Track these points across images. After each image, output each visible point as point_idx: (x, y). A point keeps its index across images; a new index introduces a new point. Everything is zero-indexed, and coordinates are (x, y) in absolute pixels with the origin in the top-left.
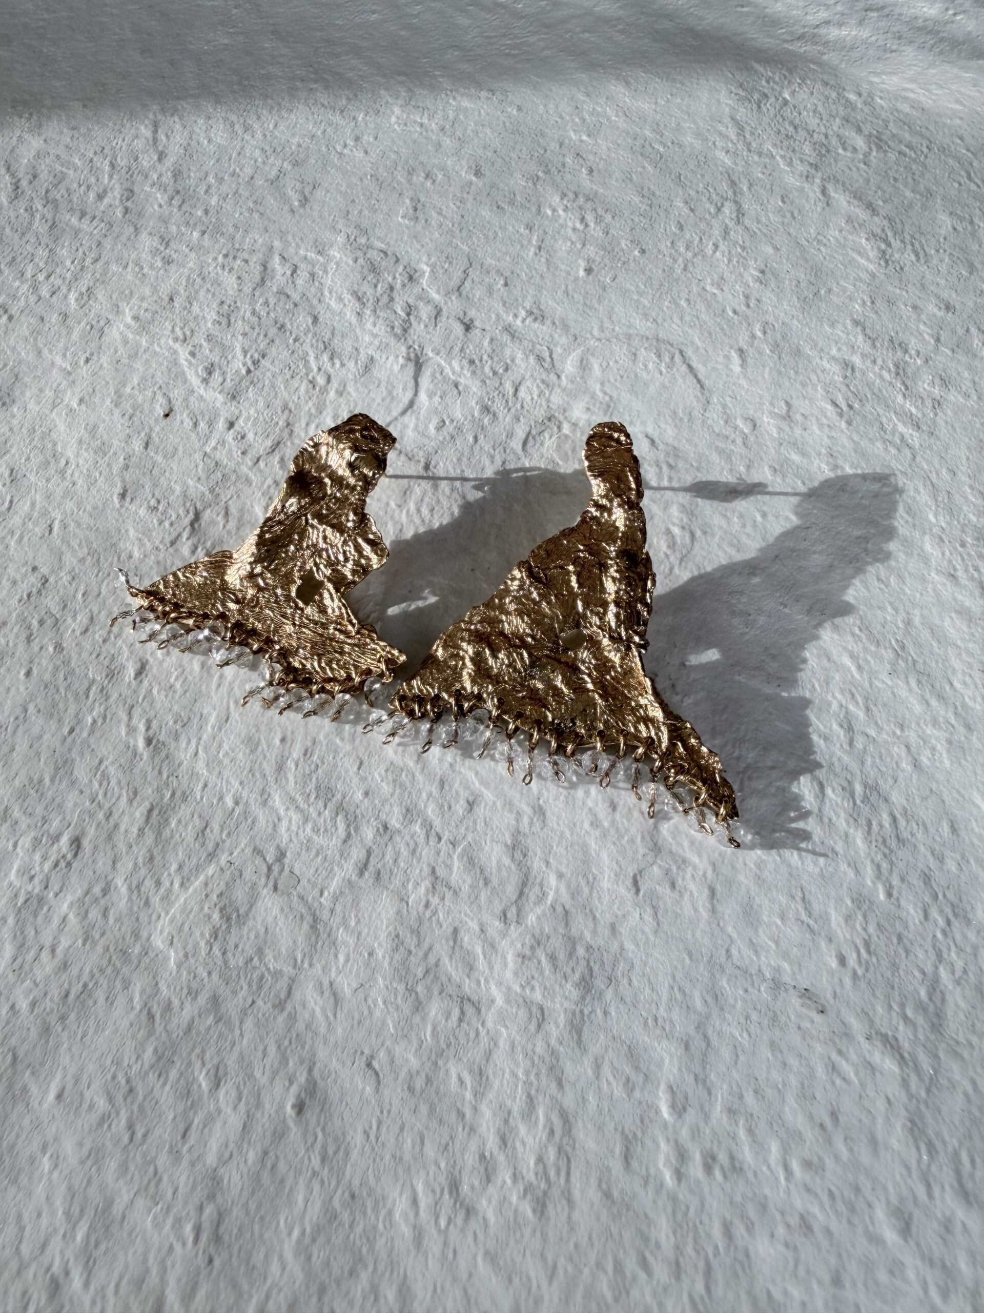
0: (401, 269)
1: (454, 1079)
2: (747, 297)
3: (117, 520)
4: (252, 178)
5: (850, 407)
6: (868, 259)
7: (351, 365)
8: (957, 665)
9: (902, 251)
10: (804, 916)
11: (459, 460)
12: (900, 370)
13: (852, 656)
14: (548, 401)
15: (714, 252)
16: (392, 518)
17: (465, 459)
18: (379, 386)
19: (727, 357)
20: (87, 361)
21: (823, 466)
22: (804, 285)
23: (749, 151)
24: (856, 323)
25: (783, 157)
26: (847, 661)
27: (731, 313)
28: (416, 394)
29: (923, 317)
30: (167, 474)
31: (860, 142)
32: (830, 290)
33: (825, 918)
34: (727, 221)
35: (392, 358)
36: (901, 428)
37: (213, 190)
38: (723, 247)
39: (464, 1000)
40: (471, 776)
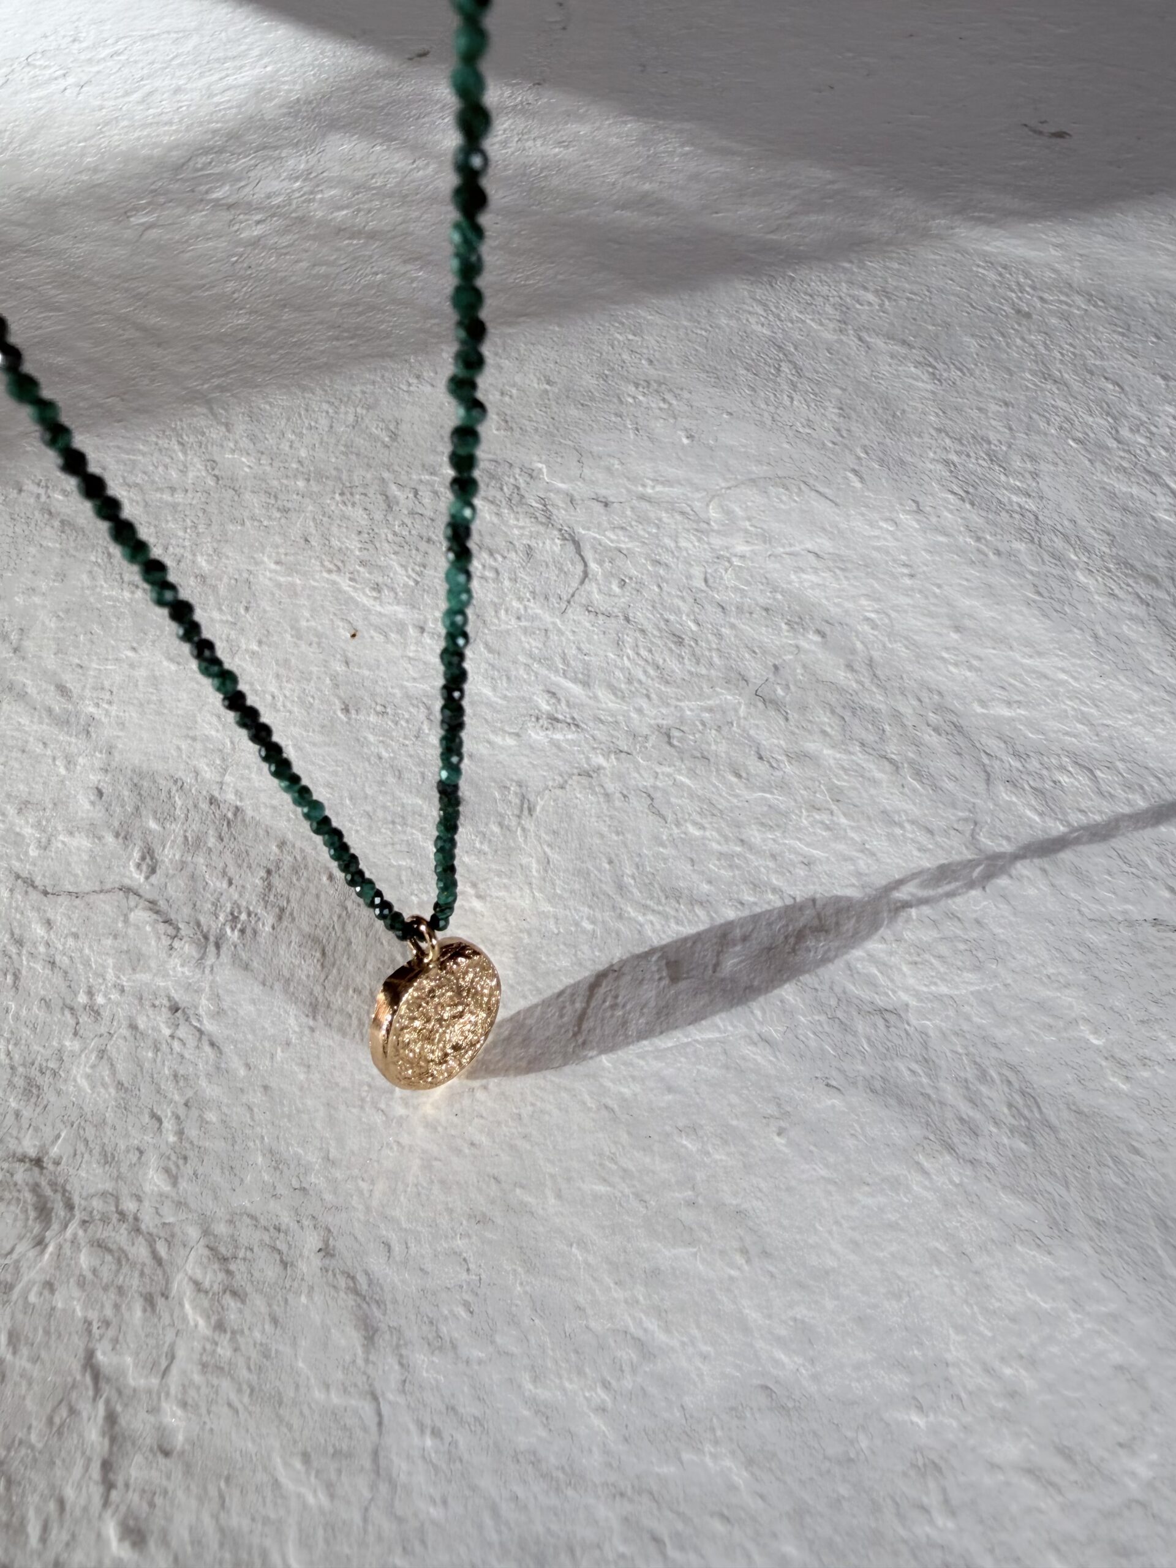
0: (517, 471)
1: (906, 1073)
2: (838, 430)
3: (351, 732)
4: (331, 427)
5: (967, 492)
6: (923, 381)
7: (513, 555)
8: (1149, 657)
9: (948, 370)
10: (1126, 868)
11: (653, 607)
12: (992, 457)
13: (1063, 670)
14: (709, 543)
15: (792, 402)
16: (616, 666)
17: (658, 605)
18: (547, 566)
19: (846, 478)
20: (247, 609)
21: (968, 540)
22: (880, 411)
23: (781, 320)
24: (939, 430)
25: (813, 320)
26: (1063, 676)
27: (830, 445)
28: (586, 565)
29: (990, 414)
30: (381, 683)
31: (870, 297)
32: (904, 411)
33: (1142, 864)
34: (790, 376)
35: (548, 542)
36: (1014, 498)
37: (297, 444)
38: (796, 397)
39: (881, 1011)
40: (798, 844)
